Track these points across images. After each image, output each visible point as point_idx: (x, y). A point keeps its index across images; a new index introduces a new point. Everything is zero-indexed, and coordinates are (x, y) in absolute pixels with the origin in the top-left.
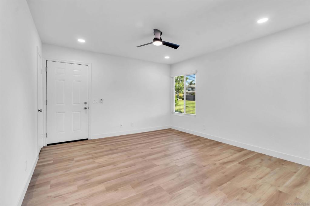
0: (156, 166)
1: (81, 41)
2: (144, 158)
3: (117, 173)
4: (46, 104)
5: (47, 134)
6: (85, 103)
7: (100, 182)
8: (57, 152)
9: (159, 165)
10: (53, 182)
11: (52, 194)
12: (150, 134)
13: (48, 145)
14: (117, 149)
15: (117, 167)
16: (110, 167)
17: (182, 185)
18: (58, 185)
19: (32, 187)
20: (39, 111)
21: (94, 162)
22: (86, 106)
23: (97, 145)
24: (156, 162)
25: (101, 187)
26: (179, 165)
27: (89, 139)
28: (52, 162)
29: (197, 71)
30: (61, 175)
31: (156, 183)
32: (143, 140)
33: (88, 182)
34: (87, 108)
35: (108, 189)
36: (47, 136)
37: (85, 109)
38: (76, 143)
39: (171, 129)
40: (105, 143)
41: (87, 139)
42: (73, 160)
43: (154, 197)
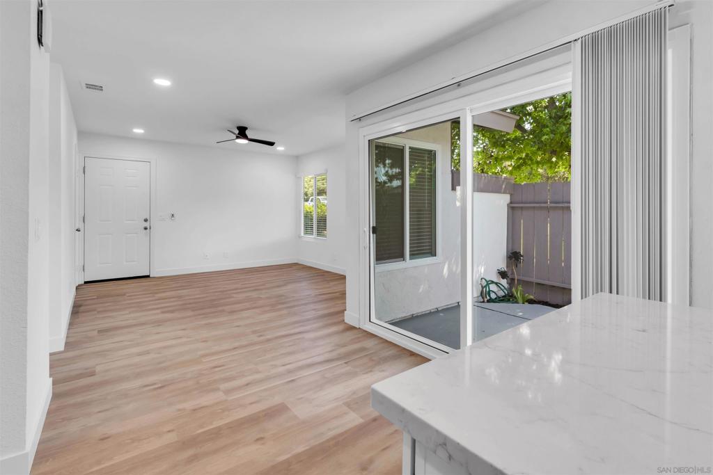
1: (139, 131)
3: (180, 303)
4: (84, 222)
5: (84, 267)
6: (146, 220)
8: (100, 290)
13: (86, 283)
16: (173, 299)
17: (249, 309)
20: (77, 230)
26: (262, 297)
27: (151, 276)
29: (327, 171)
34: (149, 228)
36: (84, 270)
37: (146, 229)
39: (297, 263)
41: (148, 276)
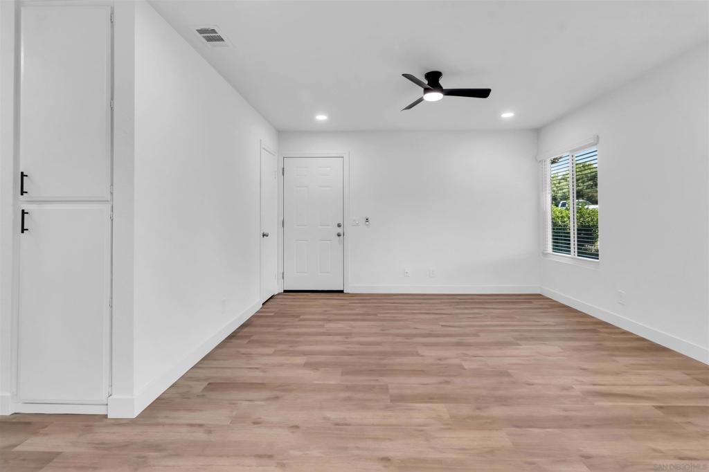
0: (418, 355)
1: (321, 117)
2: (407, 339)
4: (283, 226)
5: (283, 274)
6: (339, 226)
7: (304, 354)
8: (287, 303)
9: (422, 356)
10: (255, 337)
11: (242, 350)
12: (472, 299)
13: (285, 291)
14: (376, 315)
15: (349, 340)
16: (339, 338)
17: (431, 398)
18: (258, 342)
19: (232, 337)
20: (263, 236)
21: (322, 326)
22: (340, 230)
23: (350, 303)
24: (422, 351)
25: (301, 360)
26: (466, 367)
27: (345, 292)
28: (272, 314)
29: (597, 138)
30: (269, 332)
31: (385, 380)
32: (444, 307)
33: (291, 349)
34: (342, 234)
35: (307, 365)
36: (283, 277)
37: (339, 235)
38: (323, 294)
39: (540, 295)
40: (367, 301)
41: (342, 292)
42: (298, 317)
43: (360, 395)
